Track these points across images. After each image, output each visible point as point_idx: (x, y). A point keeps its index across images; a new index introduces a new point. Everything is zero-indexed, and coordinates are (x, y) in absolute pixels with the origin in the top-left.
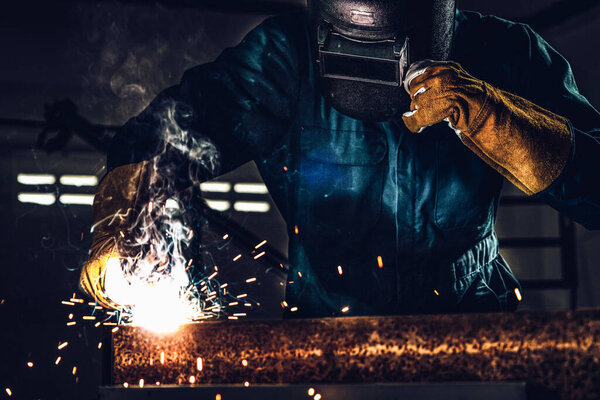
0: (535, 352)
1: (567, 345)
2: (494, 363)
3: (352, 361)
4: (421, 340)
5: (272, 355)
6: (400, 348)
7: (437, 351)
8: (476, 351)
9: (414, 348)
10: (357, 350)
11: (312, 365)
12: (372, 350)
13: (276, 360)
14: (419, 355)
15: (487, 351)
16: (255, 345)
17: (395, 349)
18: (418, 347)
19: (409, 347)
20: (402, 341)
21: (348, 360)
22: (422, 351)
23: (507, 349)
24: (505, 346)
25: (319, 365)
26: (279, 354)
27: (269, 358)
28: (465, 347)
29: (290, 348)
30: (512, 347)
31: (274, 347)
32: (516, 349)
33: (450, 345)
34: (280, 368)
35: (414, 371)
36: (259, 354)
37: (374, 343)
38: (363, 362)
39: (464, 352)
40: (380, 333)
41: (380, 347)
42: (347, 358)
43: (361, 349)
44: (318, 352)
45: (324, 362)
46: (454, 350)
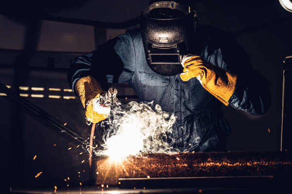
0: (274, 165)
1: (287, 163)
2: (258, 169)
3: (200, 168)
4: (228, 161)
5: (166, 166)
6: (220, 164)
7: (234, 165)
8: (251, 165)
9: (226, 164)
10: (202, 164)
11: (184, 170)
12: (208, 164)
13: (168, 168)
14: (228, 166)
15: (255, 165)
16: (159, 162)
17: (218, 164)
18: (227, 163)
19: (224, 163)
20: (220, 161)
21: (198, 168)
22: (229, 165)
23: (263, 164)
24: (262, 163)
25: (186, 170)
26: (169, 166)
27: (165, 167)
28: (246, 164)
29: (174, 163)
30: (265, 164)
31: (167, 163)
32: (267, 164)
33: (240, 163)
34: (169, 170)
35: (226, 172)
36: (161, 165)
37: (209, 162)
38: (205, 169)
39: (246, 165)
40: (212, 158)
41: (212, 163)
42: (198, 167)
43: (204, 164)
44: (186, 165)
45: (188, 169)
46: (242, 165)
